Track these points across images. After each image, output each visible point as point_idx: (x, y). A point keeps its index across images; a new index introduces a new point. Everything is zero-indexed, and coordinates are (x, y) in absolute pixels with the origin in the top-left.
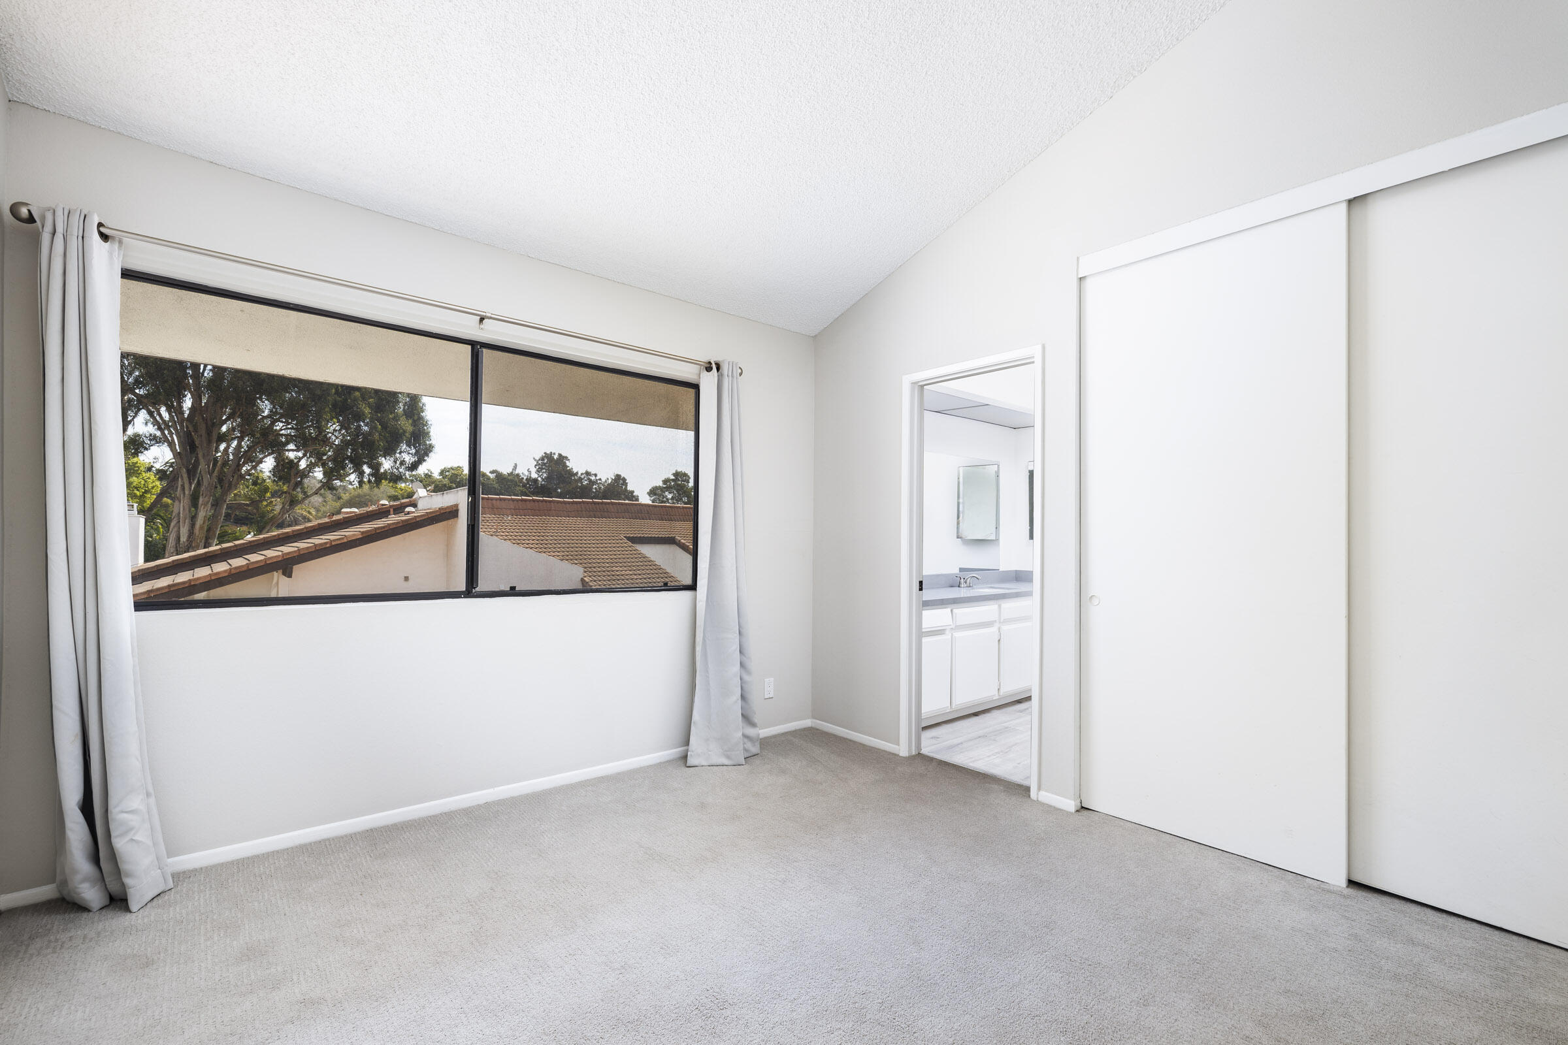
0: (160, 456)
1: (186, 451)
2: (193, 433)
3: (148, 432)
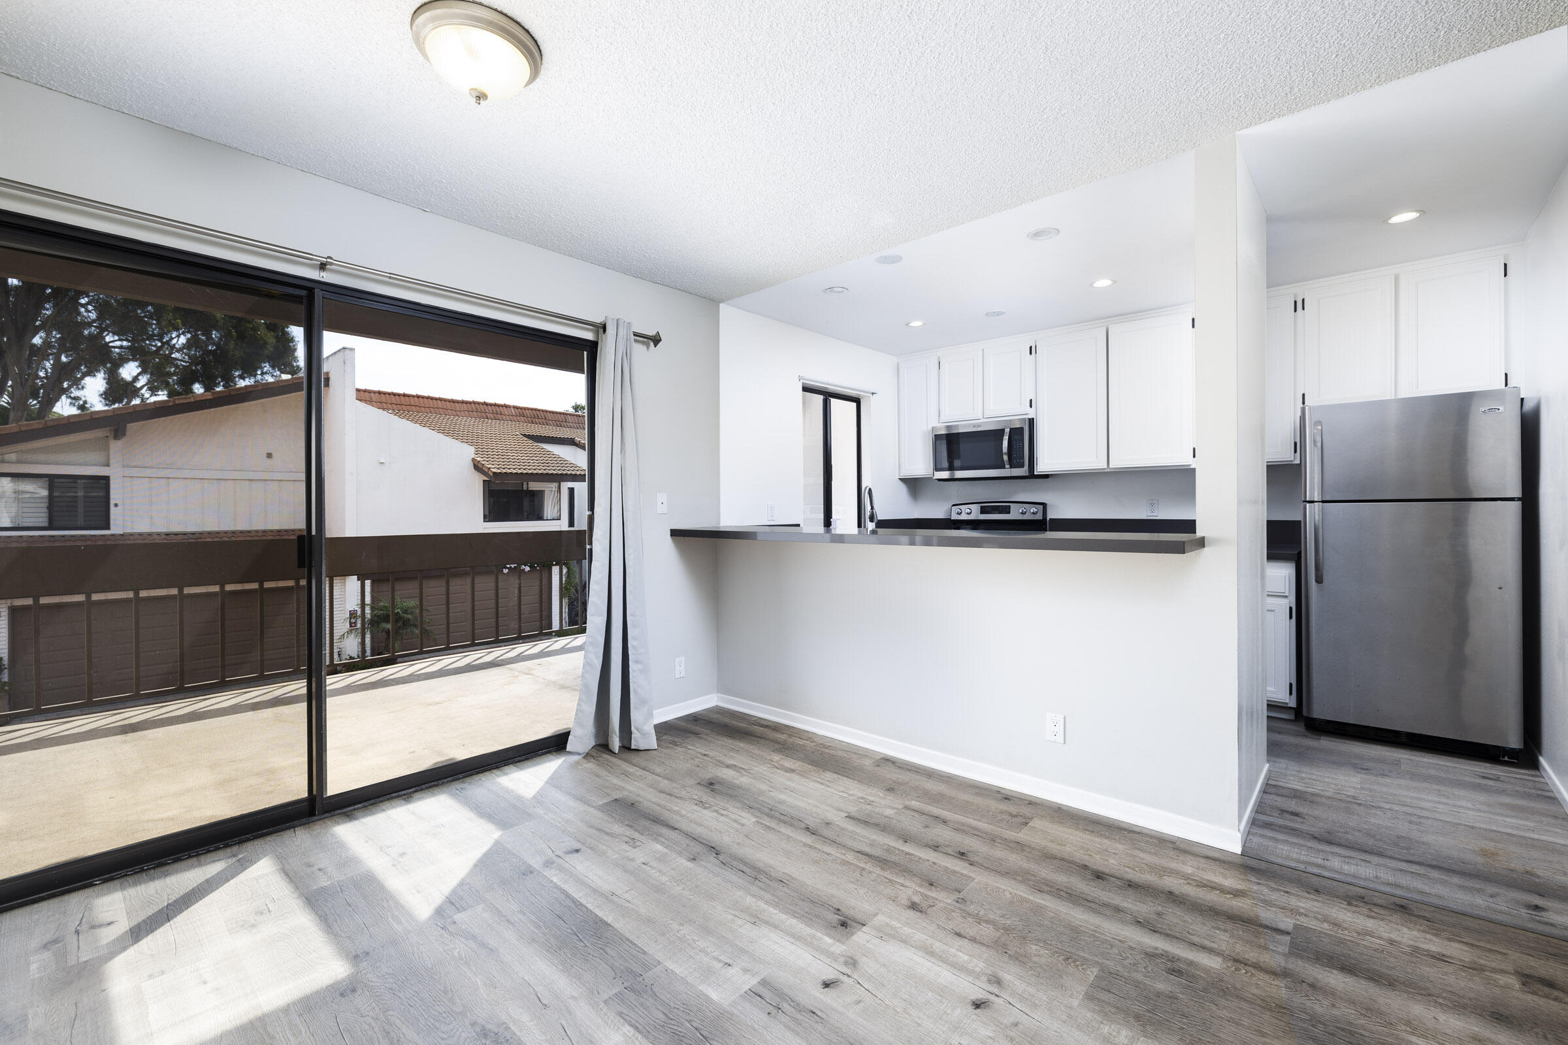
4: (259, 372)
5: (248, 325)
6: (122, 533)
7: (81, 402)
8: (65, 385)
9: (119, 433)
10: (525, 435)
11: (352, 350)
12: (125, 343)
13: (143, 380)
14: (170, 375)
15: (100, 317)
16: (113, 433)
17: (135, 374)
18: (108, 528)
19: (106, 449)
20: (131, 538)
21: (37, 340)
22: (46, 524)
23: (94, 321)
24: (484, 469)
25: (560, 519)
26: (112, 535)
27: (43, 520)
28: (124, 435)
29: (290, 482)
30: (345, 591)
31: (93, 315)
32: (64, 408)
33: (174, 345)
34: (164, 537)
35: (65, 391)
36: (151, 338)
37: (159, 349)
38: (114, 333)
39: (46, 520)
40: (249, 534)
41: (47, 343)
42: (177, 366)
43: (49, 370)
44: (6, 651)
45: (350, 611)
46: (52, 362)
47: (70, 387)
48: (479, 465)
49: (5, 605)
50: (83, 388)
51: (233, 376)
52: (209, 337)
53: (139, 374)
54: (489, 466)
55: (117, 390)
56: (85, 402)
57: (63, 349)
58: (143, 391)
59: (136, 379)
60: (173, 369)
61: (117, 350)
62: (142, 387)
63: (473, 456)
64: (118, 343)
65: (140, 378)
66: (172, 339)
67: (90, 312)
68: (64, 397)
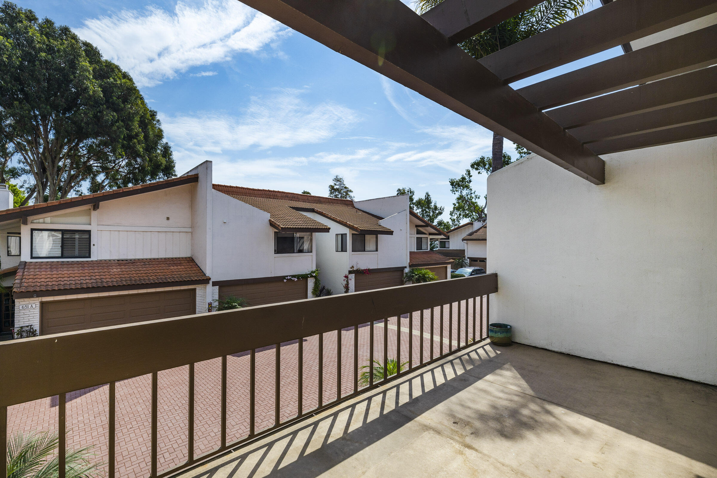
0: (27, 180)
1: (41, 171)
2: (44, 161)
3: (20, 167)
4: (158, 178)
5: (154, 155)
6: (96, 260)
7: (80, 193)
8: (73, 184)
9: (96, 207)
10: (290, 207)
11: (211, 162)
12: (99, 165)
13: (106, 182)
14: (118, 179)
15: (89, 152)
16: (93, 207)
17: (103, 179)
18: (90, 257)
19: (90, 215)
20: (101, 262)
21: (61, 164)
22: (60, 255)
23: (86, 154)
24: (276, 225)
25: (312, 252)
26: (92, 261)
27: (58, 253)
28: (98, 208)
29: (177, 233)
30: (206, 292)
31: (85, 152)
32: (72, 195)
33: (121, 165)
34: (117, 262)
35: (72, 187)
36: (110, 162)
37: (114, 167)
38: (95, 160)
39: (60, 252)
40: (158, 260)
41: (65, 166)
42: (121, 175)
43: (66, 178)
44: (38, 326)
45: (209, 303)
46: (67, 174)
47: (75, 185)
48: (273, 223)
49: (38, 301)
50: (81, 186)
51: (146, 179)
52: (136, 161)
53: (104, 179)
54: (278, 224)
55: (96, 187)
56: (82, 193)
57: (72, 168)
58: (106, 187)
59: (103, 181)
60: (120, 177)
61: (95, 168)
62: (106, 185)
63: (270, 218)
64: (96, 165)
65: (105, 181)
66: (119, 162)
67: (84, 150)
68: (72, 190)
